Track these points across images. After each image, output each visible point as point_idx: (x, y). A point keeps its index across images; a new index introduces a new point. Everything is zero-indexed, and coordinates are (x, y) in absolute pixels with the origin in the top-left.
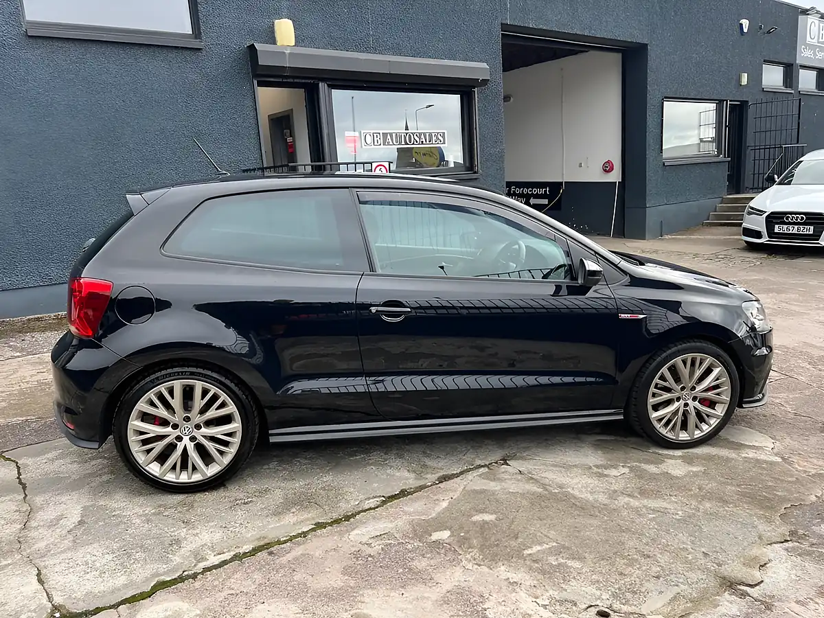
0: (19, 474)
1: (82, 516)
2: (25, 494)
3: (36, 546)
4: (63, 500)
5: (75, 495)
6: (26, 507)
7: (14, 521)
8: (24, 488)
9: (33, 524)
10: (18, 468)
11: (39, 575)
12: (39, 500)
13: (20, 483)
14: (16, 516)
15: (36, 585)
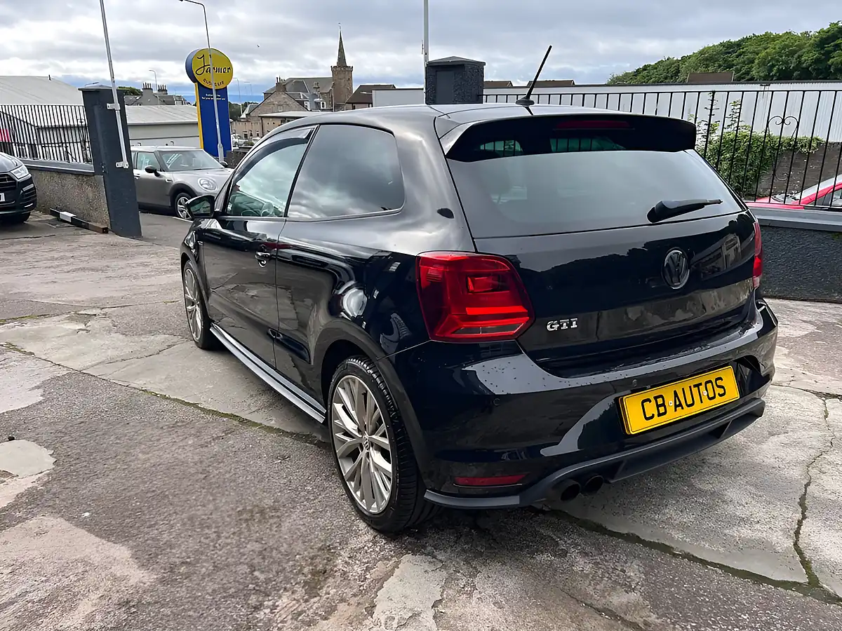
0: (800, 523)
1: (768, 438)
2: (806, 490)
3: (819, 434)
4: (772, 460)
5: (758, 459)
6: (813, 472)
7: (830, 463)
8: (803, 498)
9: (813, 452)
10: (797, 533)
11: (826, 417)
12: (796, 473)
13: (804, 509)
14: (826, 468)
15: (831, 413)
